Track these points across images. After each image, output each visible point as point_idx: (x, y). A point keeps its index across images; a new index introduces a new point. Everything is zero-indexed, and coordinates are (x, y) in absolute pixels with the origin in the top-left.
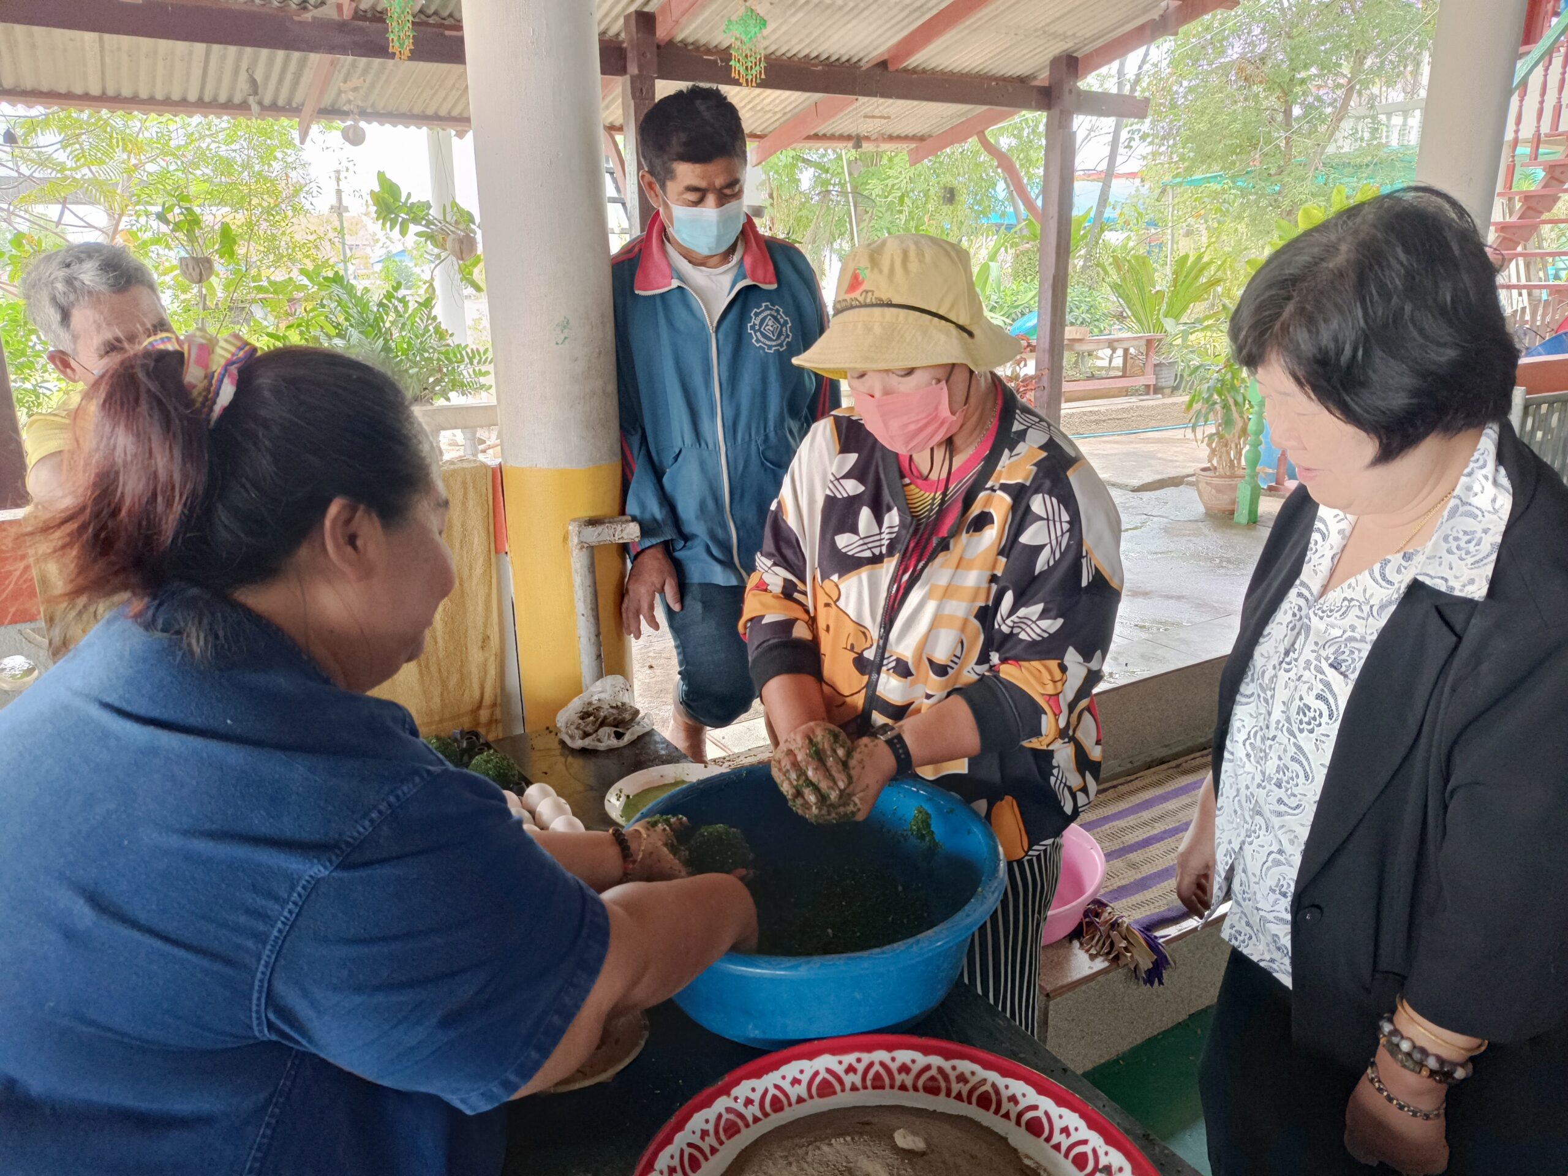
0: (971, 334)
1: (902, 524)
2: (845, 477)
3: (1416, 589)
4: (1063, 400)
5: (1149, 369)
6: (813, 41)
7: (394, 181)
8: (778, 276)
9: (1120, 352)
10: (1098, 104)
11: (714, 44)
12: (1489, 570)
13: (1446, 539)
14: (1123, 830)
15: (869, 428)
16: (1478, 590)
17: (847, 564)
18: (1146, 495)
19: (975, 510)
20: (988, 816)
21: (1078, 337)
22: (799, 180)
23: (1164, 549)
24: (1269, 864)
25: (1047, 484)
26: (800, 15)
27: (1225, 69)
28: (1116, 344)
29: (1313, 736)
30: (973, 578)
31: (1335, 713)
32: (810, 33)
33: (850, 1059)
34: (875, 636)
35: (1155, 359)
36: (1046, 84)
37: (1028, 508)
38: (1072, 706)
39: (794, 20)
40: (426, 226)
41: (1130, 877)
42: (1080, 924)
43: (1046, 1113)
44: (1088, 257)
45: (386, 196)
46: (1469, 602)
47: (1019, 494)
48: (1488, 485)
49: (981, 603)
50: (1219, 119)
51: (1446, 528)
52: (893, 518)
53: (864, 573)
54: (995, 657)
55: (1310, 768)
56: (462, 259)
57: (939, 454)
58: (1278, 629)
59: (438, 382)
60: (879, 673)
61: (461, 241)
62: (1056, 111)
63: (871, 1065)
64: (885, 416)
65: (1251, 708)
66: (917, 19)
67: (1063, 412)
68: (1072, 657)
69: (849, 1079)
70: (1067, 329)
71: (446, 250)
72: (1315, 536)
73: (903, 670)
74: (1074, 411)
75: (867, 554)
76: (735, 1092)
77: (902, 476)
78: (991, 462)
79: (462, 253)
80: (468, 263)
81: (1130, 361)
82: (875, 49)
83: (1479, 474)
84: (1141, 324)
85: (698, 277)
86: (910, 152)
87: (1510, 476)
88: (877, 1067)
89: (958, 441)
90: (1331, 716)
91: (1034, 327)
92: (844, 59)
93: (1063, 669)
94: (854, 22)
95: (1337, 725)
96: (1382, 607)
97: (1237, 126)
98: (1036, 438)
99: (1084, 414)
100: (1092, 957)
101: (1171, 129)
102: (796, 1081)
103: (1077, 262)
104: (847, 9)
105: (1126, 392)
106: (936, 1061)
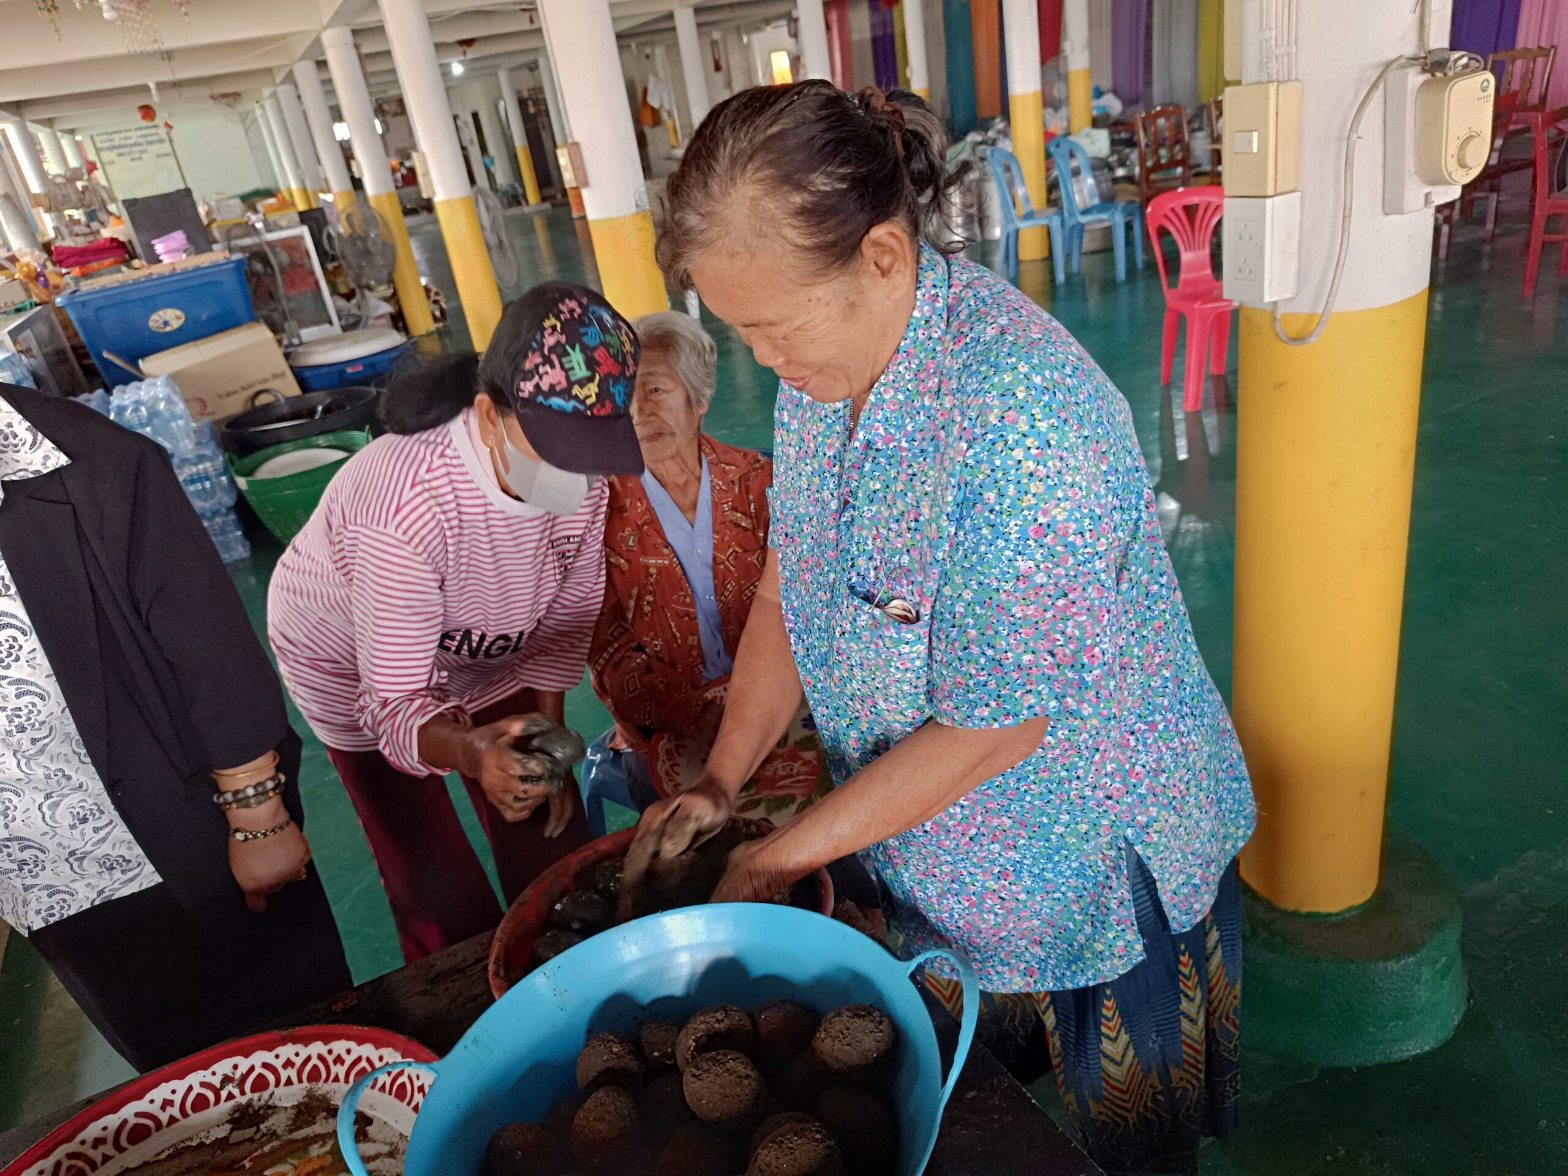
24: (48, 814)
29: (22, 661)
31: (25, 627)
43: (137, 1115)
55: (40, 688)
90: (24, 633)
95: (34, 636)
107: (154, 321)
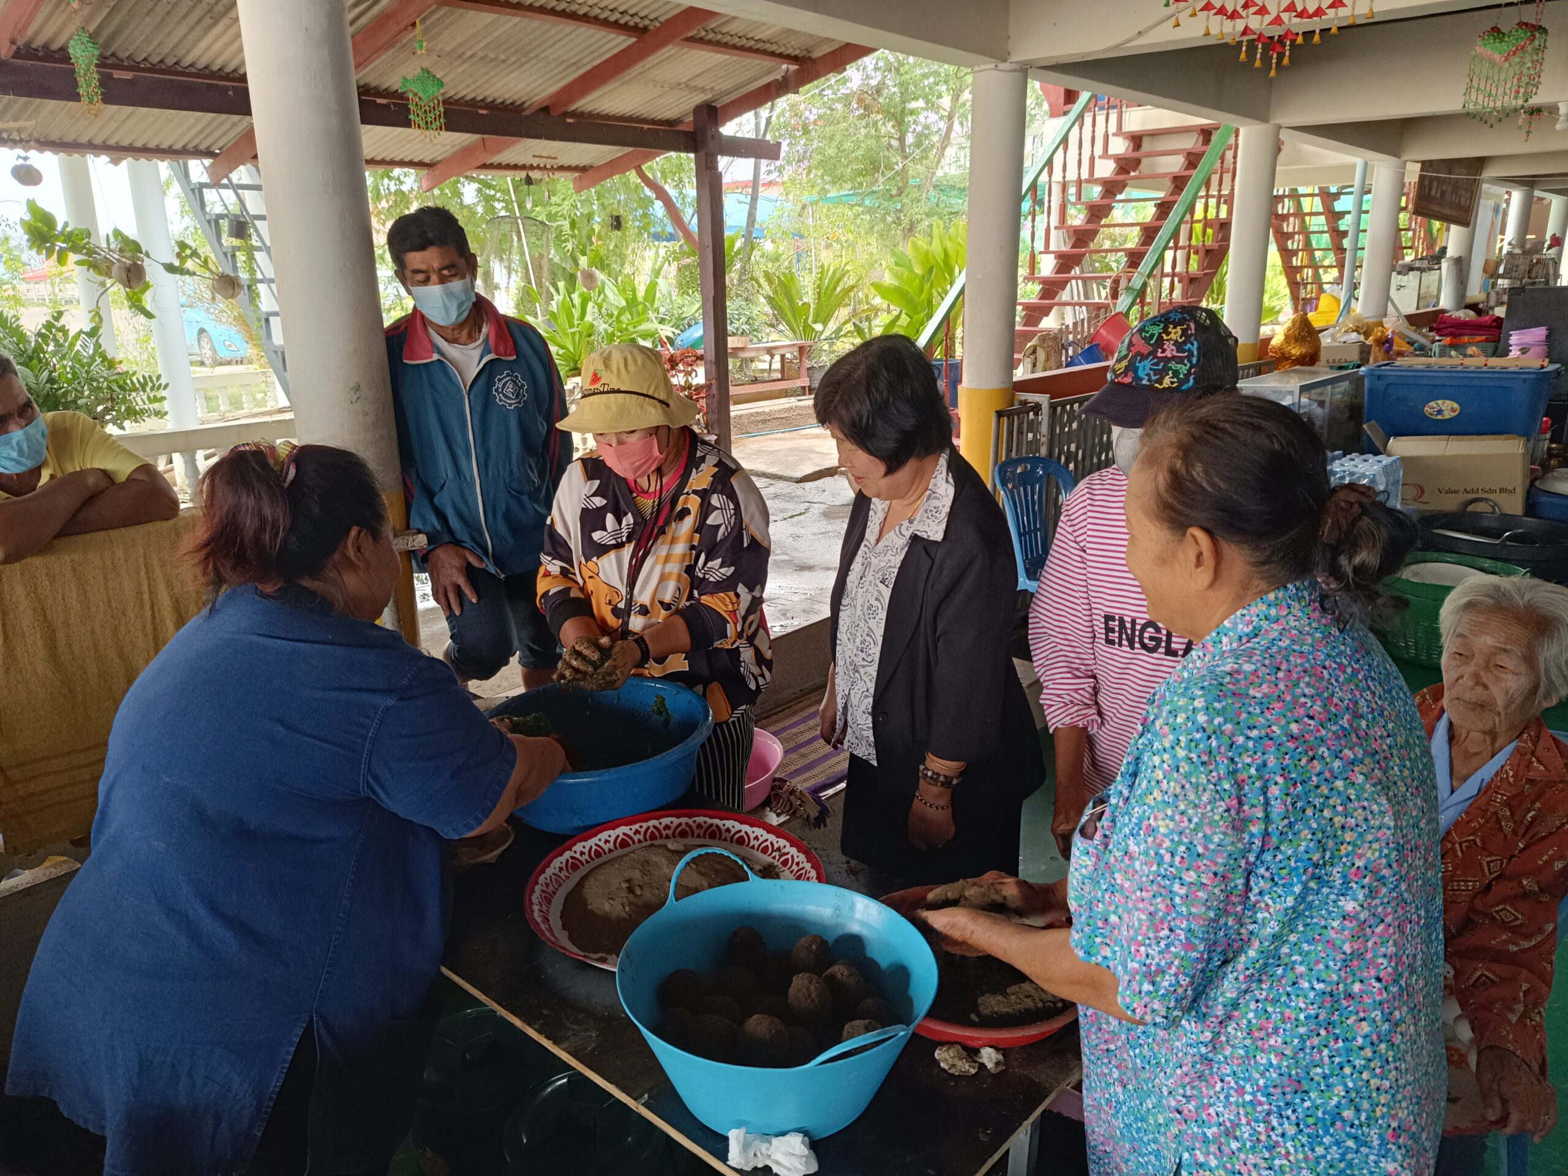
0: (667, 405)
1: (635, 523)
2: (593, 495)
3: (915, 538)
4: (731, 402)
5: (804, 372)
6: (478, 87)
7: (47, 210)
8: (516, 349)
9: (777, 358)
10: (738, 148)
11: (385, 87)
12: (943, 526)
13: (926, 511)
14: (796, 734)
15: (608, 464)
16: (939, 537)
17: (602, 550)
18: (808, 485)
19: (679, 508)
20: (704, 695)
21: (740, 346)
22: (462, 194)
23: (823, 530)
24: (862, 699)
25: (720, 487)
26: (466, 65)
27: (846, 100)
28: (774, 352)
29: (875, 620)
30: (680, 548)
31: (884, 606)
32: (476, 81)
33: (636, 827)
34: (624, 593)
35: (808, 364)
36: (691, 129)
37: (709, 503)
38: (744, 619)
39: (460, 70)
40: (86, 254)
41: (803, 762)
42: (769, 796)
43: (746, 832)
44: (743, 271)
45: (40, 224)
46: (936, 542)
47: (704, 495)
48: (944, 482)
49: (687, 563)
50: (845, 147)
51: (926, 506)
52: (629, 519)
53: (612, 555)
54: (696, 593)
55: (875, 638)
56: (130, 287)
57: (653, 479)
58: (856, 566)
59: (107, 411)
60: (629, 617)
61: (128, 270)
62: (702, 154)
63: (648, 828)
64: (619, 455)
65: (848, 613)
66: (574, 72)
67: (732, 414)
68: (741, 589)
69: (636, 838)
70: (729, 339)
71: (110, 277)
72: (871, 513)
73: (644, 611)
74: (742, 412)
75: (613, 542)
76: (574, 849)
77: (631, 492)
78: (685, 477)
79: (129, 281)
80: (136, 290)
81: (787, 365)
82: (536, 95)
83: (939, 477)
84: (794, 332)
85: (453, 351)
86: (575, 180)
87: (953, 477)
88: (652, 829)
89: (664, 469)
90: (882, 608)
91: (701, 337)
92: (508, 102)
93: (737, 595)
94: (516, 73)
95: (885, 613)
96: (902, 549)
97: (861, 152)
98: (711, 460)
99: (752, 415)
100: (778, 815)
101: (805, 152)
102: (607, 842)
103: (732, 277)
104: (509, 62)
105: (785, 394)
106: (684, 820)
107: (1431, 408)
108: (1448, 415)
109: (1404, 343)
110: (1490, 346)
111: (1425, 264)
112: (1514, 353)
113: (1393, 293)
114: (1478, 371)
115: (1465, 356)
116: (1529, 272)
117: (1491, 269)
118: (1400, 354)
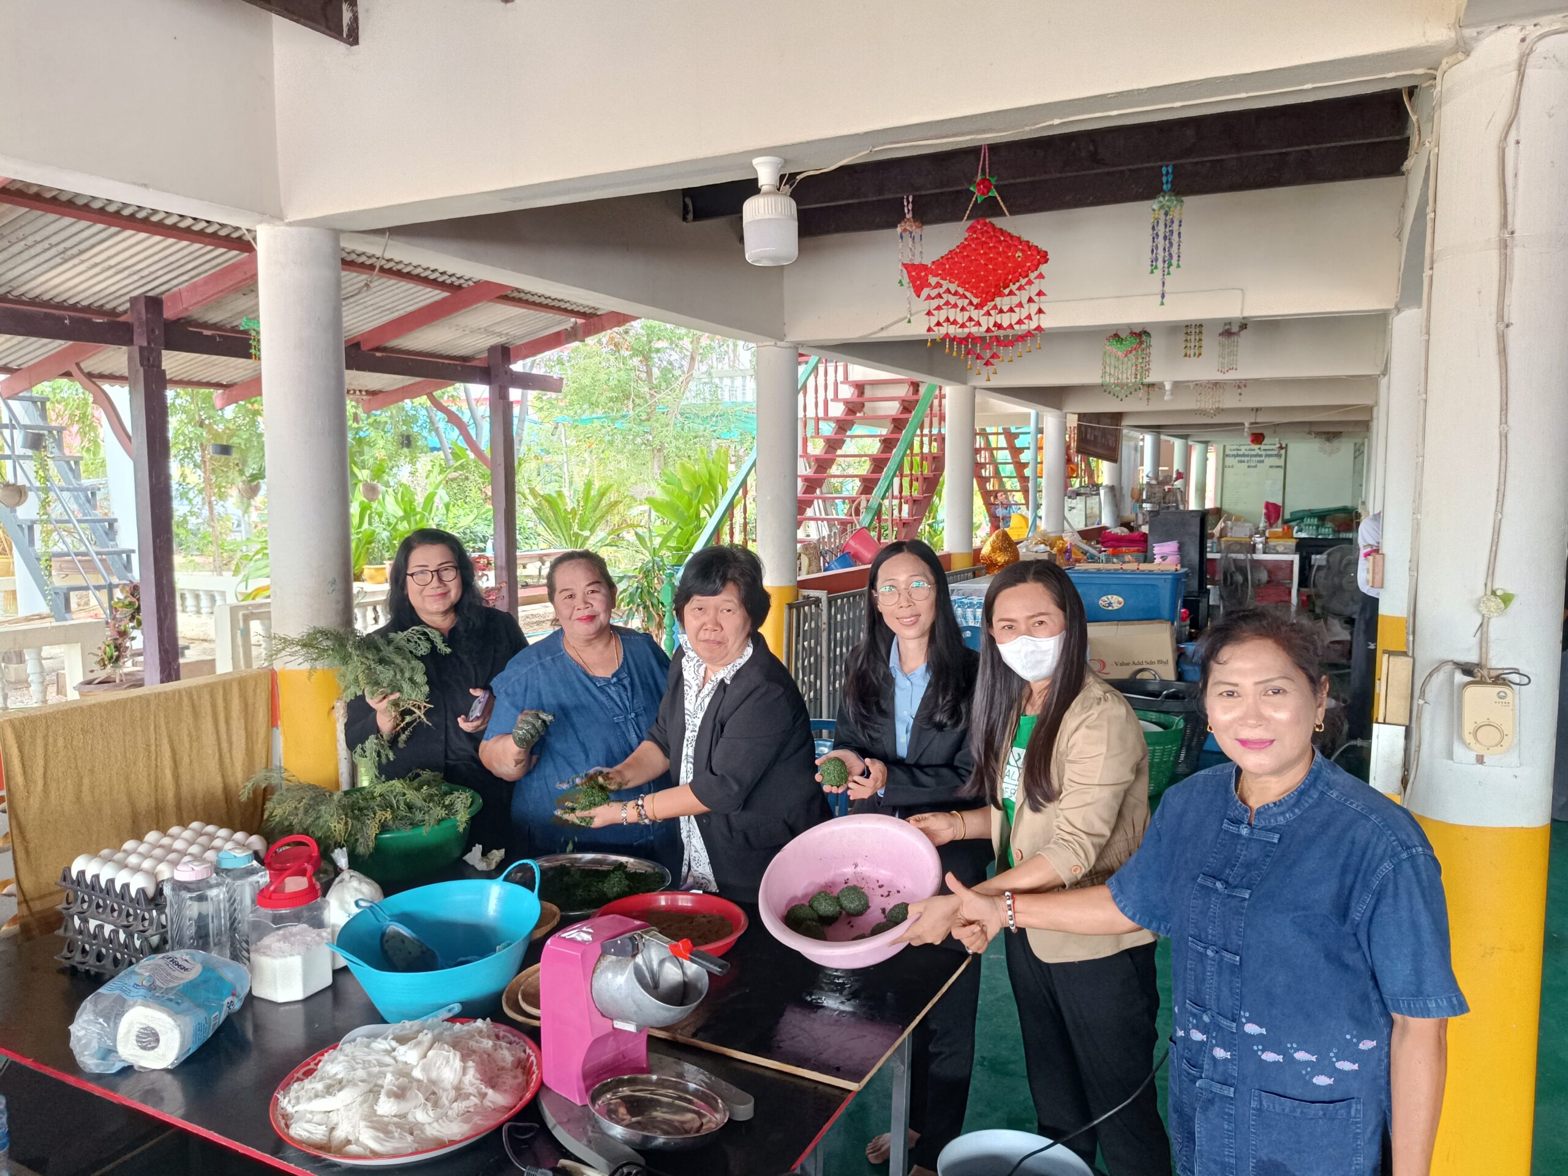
4: (520, 604)
10: (526, 381)
36: (486, 364)
62: (496, 385)
74: (527, 613)
84: (560, 540)
86: (368, 401)
97: (613, 382)
107: (1103, 601)
108: (1116, 606)
109: (1079, 553)
110: (1141, 555)
111: (1088, 490)
112: (1158, 560)
113: (1067, 514)
114: (1133, 572)
115: (1124, 562)
116: (1164, 498)
117: (1136, 496)
118: (1078, 561)
